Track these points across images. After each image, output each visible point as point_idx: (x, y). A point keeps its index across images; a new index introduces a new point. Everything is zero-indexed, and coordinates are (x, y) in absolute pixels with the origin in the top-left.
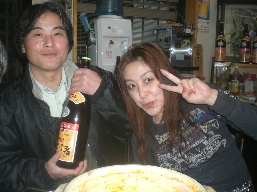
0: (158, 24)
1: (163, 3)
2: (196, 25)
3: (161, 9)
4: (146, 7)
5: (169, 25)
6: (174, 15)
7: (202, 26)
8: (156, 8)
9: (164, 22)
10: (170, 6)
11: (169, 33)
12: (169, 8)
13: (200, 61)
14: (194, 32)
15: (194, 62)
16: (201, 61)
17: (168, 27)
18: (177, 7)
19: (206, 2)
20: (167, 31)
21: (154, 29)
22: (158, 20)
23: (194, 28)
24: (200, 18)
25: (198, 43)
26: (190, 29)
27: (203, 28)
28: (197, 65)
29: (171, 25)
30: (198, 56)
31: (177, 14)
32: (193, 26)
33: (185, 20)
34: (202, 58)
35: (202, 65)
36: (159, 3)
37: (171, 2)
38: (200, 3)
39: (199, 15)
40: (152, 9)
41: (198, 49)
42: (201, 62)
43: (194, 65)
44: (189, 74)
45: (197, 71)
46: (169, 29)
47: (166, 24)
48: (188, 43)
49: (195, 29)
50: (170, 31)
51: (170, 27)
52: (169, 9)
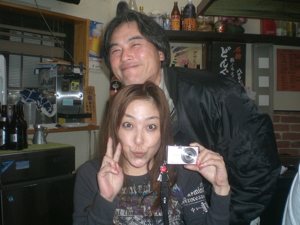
0: (41, 61)
1: (48, 37)
2: (86, 64)
3: (44, 43)
4: (26, 40)
5: (53, 63)
6: (60, 52)
7: (93, 66)
8: (38, 42)
9: (49, 60)
10: (56, 41)
11: (53, 73)
12: (55, 43)
13: (92, 106)
14: (84, 73)
15: (85, 108)
16: (94, 107)
17: (52, 65)
18: (64, 42)
19: (98, 37)
20: (52, 71)
21: (36, 68)
22: (41, 57)
23: (84, 67)
24: (91, 56)
25: (89, 85)
26: (79, 69)
27: (95, 68)
28: (89, 112)
29: (55, 64)
30: (90, 101)
31: (65, 51)
32: (83, 64)
33: (73, 58)
34: (94, 103)
35: (95, 111)
36: (42, 37)
37: (56, 36)
38: (90, 38)
39: (90, 52)
40: (34, 43)
41: (89, 93)
42: (93, 107)
43: (86, 112)
44: (80, 122)
45: (89, 119)
46: (54, 68)
47: (50, 62)
48: (77, 85)
49: (85, 69)
50: (54, 70)
51: (55, 66)
52: (55, 44)
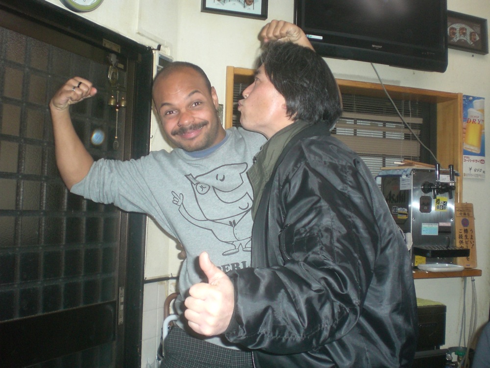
0: (384, 165)
1: (393, 126)
2: (459, 167)
3: (388, 135)
4: (360, 133)
5: (406, 168)
6: (414, 148)
7: (471, 169)
8: (379, 134)
9: (397, 162)
10: (407, 131)
11: (406, 183)
12: (405, 134)
13: (469, 237)
14: (455, 181)
15: (458, 240)
16: (472, 237)
17: (404, 171)
18: (419, 131)
19: (477, 122)
20: (403, 180)
21: (377, 175)
22: (384, 157)
23: (456, 172)
24: (467, 153)
25: (464, 201)
26: (449, 176)
27: (472, 172)
28: (465, 246)
29: (411, 168)
30: (466, 228)
31: (421, 145)
32: (454, 168)
33: (436, 157)
34: (472, 231)
35: (473, 245)
36: (384, 126)
37: (408, 123)
38: (465, 124)
39: (464, 147)
40: (372, 136)
41: (465, 214)
42: (472, 239)
43: (458, 245)
44: (449, 263)
45: (464, 258)
46: (407, 176)
47: (400, 165)
48: (444, 202)
49: (457, 175)
50: (407, 178)
51: (408, 172)
52: (405, 136)
